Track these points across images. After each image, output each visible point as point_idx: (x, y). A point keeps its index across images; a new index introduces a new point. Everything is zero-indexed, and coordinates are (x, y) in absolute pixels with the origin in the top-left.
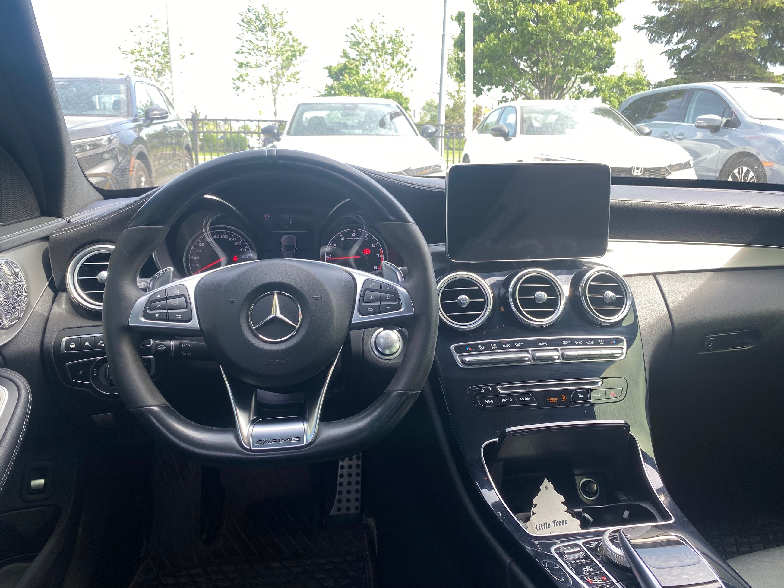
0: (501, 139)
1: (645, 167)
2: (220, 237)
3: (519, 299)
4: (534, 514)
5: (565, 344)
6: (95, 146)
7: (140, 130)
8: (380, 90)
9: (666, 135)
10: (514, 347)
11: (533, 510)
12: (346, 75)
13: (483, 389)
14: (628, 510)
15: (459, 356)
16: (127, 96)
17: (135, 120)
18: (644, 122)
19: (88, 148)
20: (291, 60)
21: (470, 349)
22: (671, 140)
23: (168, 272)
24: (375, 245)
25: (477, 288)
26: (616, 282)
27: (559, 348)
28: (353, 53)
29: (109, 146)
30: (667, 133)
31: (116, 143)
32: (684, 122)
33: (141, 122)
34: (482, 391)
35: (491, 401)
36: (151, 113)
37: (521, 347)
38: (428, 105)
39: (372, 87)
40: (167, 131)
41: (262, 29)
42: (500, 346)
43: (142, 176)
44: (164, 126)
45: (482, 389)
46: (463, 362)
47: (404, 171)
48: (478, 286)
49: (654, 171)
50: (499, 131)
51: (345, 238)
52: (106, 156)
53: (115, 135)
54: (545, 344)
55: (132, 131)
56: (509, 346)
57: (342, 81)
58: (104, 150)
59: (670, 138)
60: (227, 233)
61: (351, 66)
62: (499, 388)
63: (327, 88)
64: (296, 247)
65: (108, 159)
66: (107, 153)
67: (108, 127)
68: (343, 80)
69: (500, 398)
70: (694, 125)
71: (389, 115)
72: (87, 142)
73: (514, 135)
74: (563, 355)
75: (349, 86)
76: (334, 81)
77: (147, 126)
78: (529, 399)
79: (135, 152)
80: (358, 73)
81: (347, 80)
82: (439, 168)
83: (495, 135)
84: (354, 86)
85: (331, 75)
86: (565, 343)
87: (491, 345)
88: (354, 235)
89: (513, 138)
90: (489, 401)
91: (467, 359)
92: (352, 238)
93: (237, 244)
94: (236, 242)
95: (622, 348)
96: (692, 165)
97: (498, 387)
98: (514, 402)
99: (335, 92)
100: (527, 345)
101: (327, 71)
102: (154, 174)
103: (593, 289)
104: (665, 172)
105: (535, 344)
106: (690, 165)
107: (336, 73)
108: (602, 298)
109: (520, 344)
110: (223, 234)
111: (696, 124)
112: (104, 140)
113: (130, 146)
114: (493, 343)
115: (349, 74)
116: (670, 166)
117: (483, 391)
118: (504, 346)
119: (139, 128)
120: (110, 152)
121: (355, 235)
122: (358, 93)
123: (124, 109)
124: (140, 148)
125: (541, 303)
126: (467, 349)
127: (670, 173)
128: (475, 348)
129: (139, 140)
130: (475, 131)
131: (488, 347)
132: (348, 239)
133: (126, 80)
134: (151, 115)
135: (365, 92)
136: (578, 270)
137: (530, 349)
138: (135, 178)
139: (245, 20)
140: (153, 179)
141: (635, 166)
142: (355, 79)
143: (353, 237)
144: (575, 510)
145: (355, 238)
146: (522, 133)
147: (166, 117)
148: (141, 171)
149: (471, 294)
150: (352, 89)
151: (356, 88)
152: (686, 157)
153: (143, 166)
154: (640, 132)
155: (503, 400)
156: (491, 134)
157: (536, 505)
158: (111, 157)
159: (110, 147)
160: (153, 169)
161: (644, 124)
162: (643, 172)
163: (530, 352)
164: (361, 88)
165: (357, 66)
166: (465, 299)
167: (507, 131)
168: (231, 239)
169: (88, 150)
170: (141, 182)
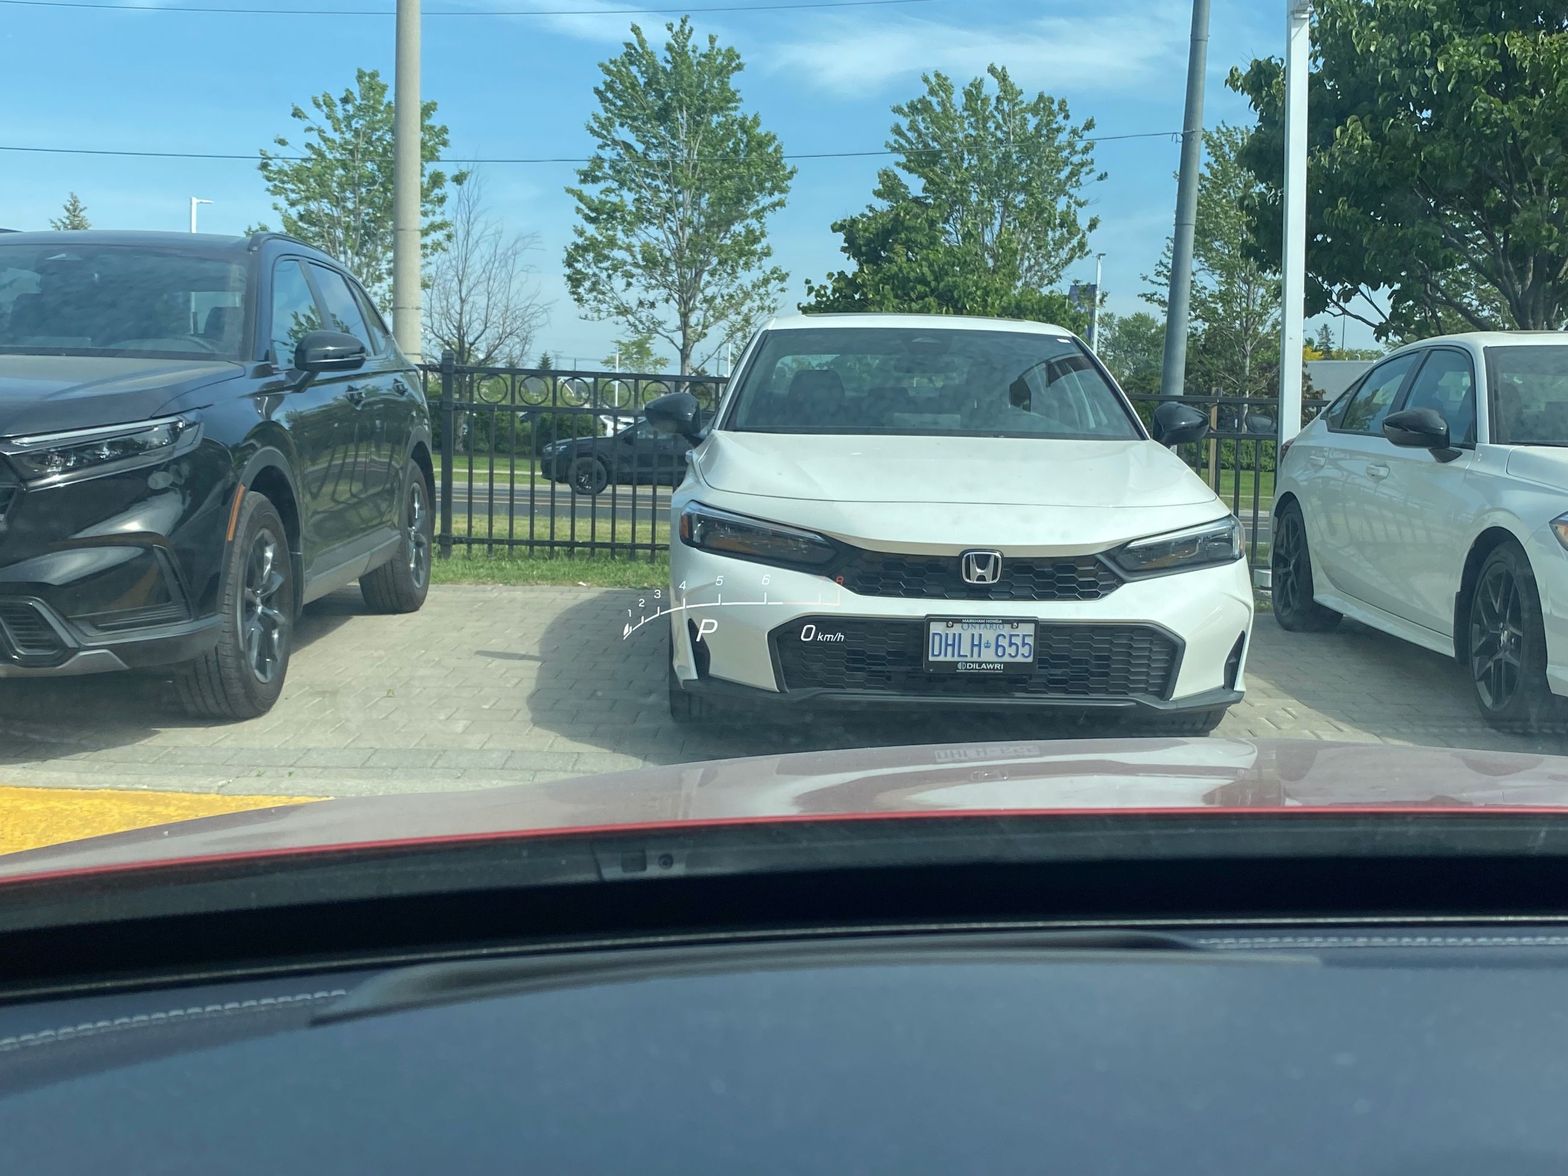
0: (1424, 454)
6: (127, 447)
7: (278, 401)
8: (997, 290)
12: (898, 248)
16: (246, 300)
17: (264, 371)
19: (106, 452)
20: (739, 202)
28: (915, 185)
29: (169, 448)
31: (189, 443)
33: (282, 377)
36: (314, 351)
38: (1129, 334)
39: (976, 284)
40: (358, 402)
41: (663, 115)
43: (267, 544)
44: (351, 389)
50: (1411, 427)
52: (159, 481)
53: (191, 417)
55: (249, 404)
57: (886, 266)
58: (154, 460)
61: (912, 223)
63: (842, 284)
65: (163, 491)
66: (164, 470)
67: (178, 392)
68: (890, 261)
71: (1044, 365)
72: (103, 437)
73: (1471, 442)
75: (908, 279)
76: (861, 265)
77: (299, 389)
79: (251, 467)
80: (933, 241)
81: (900, 259)
83: (1399, 441)
84: (922, 280)
85: (852, 247)
89: (1467, 452)
99: (864, 294)
101: (841, 236)
107: (869, 242)
112: (157, 429)
113: (236, 448)
115: (909, 245)
119: (275, 392)
120: (174, 467)
122: (931, 300)
123: (233, 333)
124: (265, 454)
129: (267, 431)
130: (1318, 423)
133: (249, 250)
134: (314, 355)
135: (953, 297)
138: (243, 553)
139: (618, 86)
140: (300, 553)
142: (926, 259)
147: (358, 364)
148: (264, 528)
150: (913, 289)
151: (927, 284)
153: (274, 512)
158: (172, 484)
159: (171, 454)
164: (942, 284)
165: (932, 223)
167: (1441, 428)
169: (103, 462)
170: (261, 561)
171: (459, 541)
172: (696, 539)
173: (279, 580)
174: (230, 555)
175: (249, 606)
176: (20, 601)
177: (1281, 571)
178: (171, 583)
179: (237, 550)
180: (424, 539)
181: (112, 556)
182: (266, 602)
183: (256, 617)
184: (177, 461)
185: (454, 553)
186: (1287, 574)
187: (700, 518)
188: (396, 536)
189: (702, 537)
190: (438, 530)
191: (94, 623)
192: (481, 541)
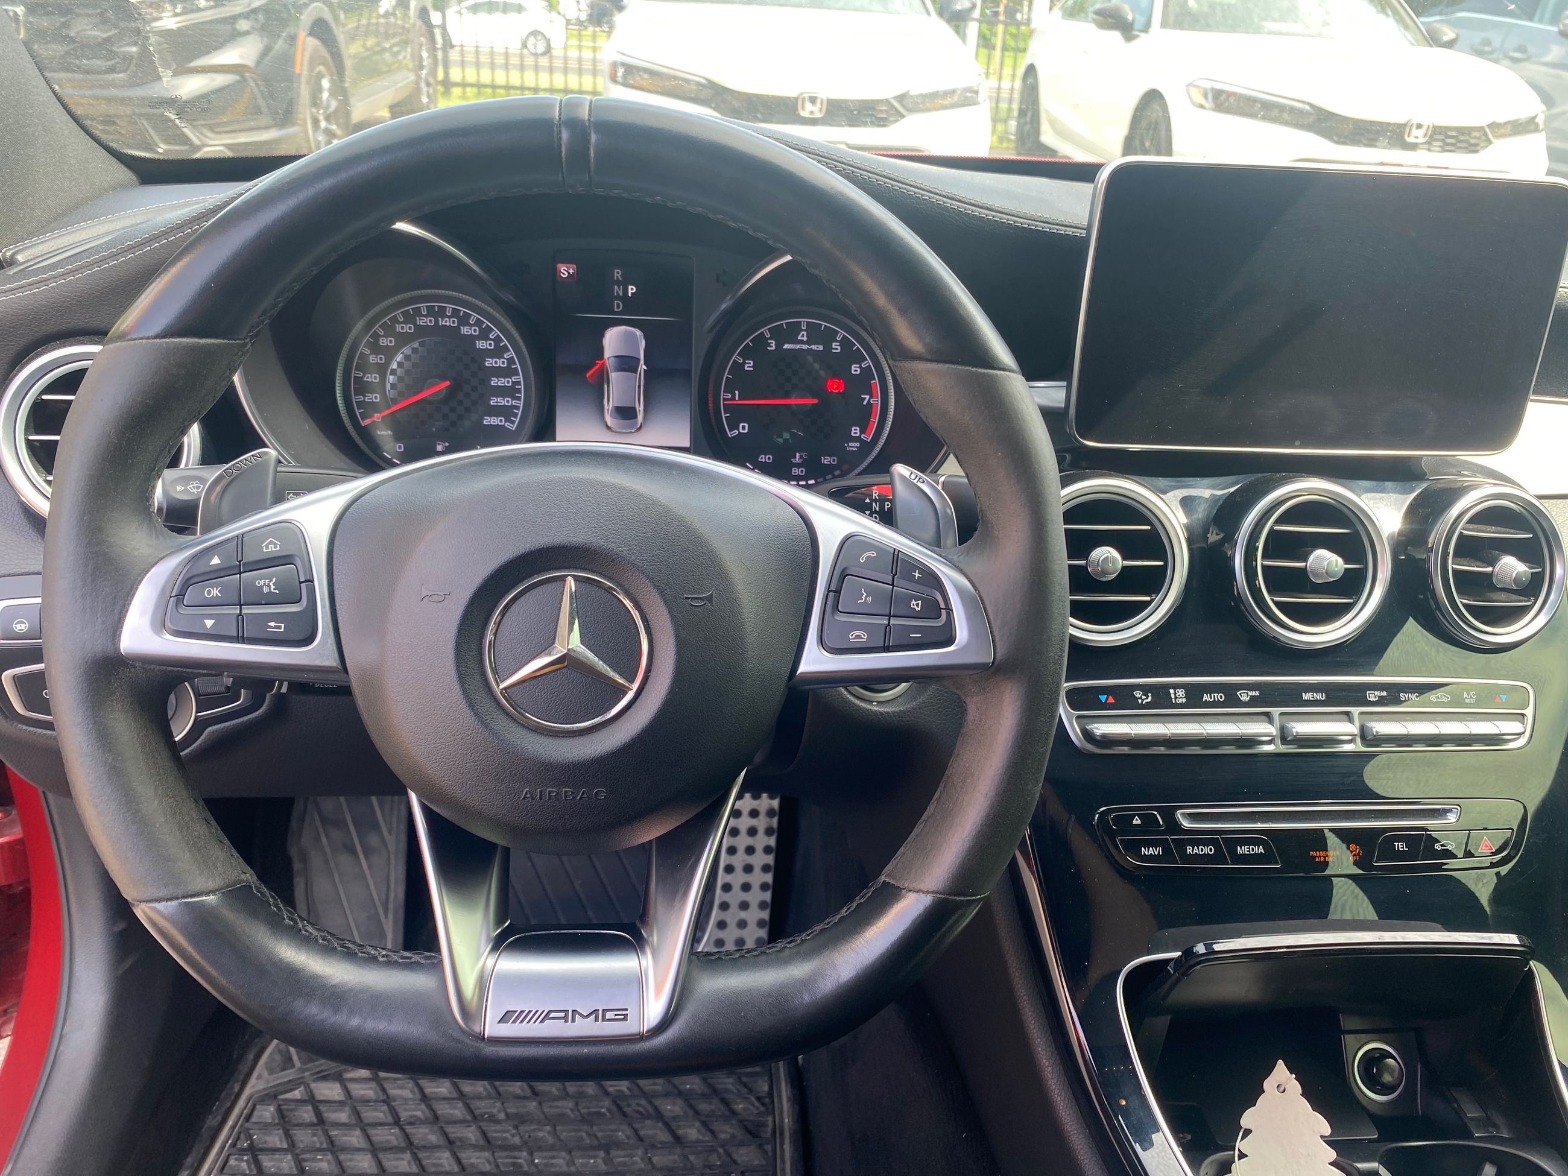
0: (1116, 35)
1: (1436, 124)
2: (437, 321)
3: (1263, 566)
4: (1242, 1156)
5: (1373, 699)
9: (1487, 49)
10: (1235, 702)
11: (1241, 1145)
13: (1139, 816)
14: (1493, 1163)
15: (1078, 717)
18: (1440, 14)
19: (203, 3)
21: (1111, 700)
22: (1496, 61)
23: (258, 465)
24: (860, 367)
25: (1148, 527)
26: (1528, 529)
27: (1356, 711)
30: (1488, 42)
32: (1531, 19)
34: (1135, 822)
35: (1156, 851)
37: (1253, 702)
42: (1195, 695)
43: (323, 76)
45: (1135, 815)
46: (1088, 735)
47: (895, 98)
48: (1148, 522)
49: (1454, 134)
50: (1111, 16)
51: (779, 345)
52: (243, 25)
54: (1319, 696)
56: (1220, 697)
58: (240, 10)
59: (1495, 56)
60: (455, 313)
62: (1183, 814)
64: (642, 362)
65: (247, 33)
66: (244, 18)
69: (1181, 845)
70: (1555, 29)
73: (1146, 28)
74: (1362, 729)
78: (1261, 850)
79: (307, 19)
82: (974, 95)
83: (1102, 26)
86: (1372, 696)
87: (1172, 691)
88: (803, 336)
89: (1142, 35)
90: (1151, 851)
91: (1101, 729)
92: (798, 347)
93: (481, 344)
94: (479, 338)
95: (1523, 715)
96: (1541, 126)
97: (1179, 814)
98: (1218, 857)
100: (1270, 696)
102: (349, 73)
103: (1468, 548)
104: (1479, 138)
105: (1290, 696)
106: (1537, 125)
108: (1490, 575)
109: (1250, 693)
110: (444, 316)
111: (1561, 27)
114: (1176, 686)
116: (1493, 126)
117: (1137, 821)
118: (1206, 697)
120: (252, 15)
121: (805, 339)
124: (316, 9)
125: (1319, 582)
126: (1103, 698)
127: (1490, 143)
128: (1124, 699)
130: (1057, 12)
131: (1161, 697)
132: (786, 346)
136: (1424, 485)
137: (1276, 711)
138: (308, 82)
140: (347, 85)
141: (1415, 122)
143: (802, 342)
144: (1360, 1166)
145: (805, 347)
146: (1164, 24)
148: (320, 64)
149: (1126, 545)
152: (1531, 106)
153: (324, 52)
154: (1433, 39)
155: (1189, 850)
156: (1094, 21)
157: (1248, 1132)
158: (253, 28)
159: (249, 5)
160: (348, 63)
161: (1437, 18)
162: (1431, 136)
163: (1276, 717)
166: (1114, 560)
167: (1130, 17)
168: (465, 330)
169: (200, 10)
170: (320, 89)
171: (456, 84)
172: (620, 79)
173: (334, 104)
174: (299, 82)
175: (316, 122)
176: (159, 111)
177: (1022, 121)
178: (261, 102)
179: (303, 79)
180: (431, 80)
181: (220, 80)
182: (328, 119)
183: (320, 130)
184: (254, 11)
185: (454, 94)
186: (1025, 123)
187: (623, 64)
188: (412, 77)
189: (625, 77)
190: (440, 75)
191: (211, 128)
192: (471, 85)
